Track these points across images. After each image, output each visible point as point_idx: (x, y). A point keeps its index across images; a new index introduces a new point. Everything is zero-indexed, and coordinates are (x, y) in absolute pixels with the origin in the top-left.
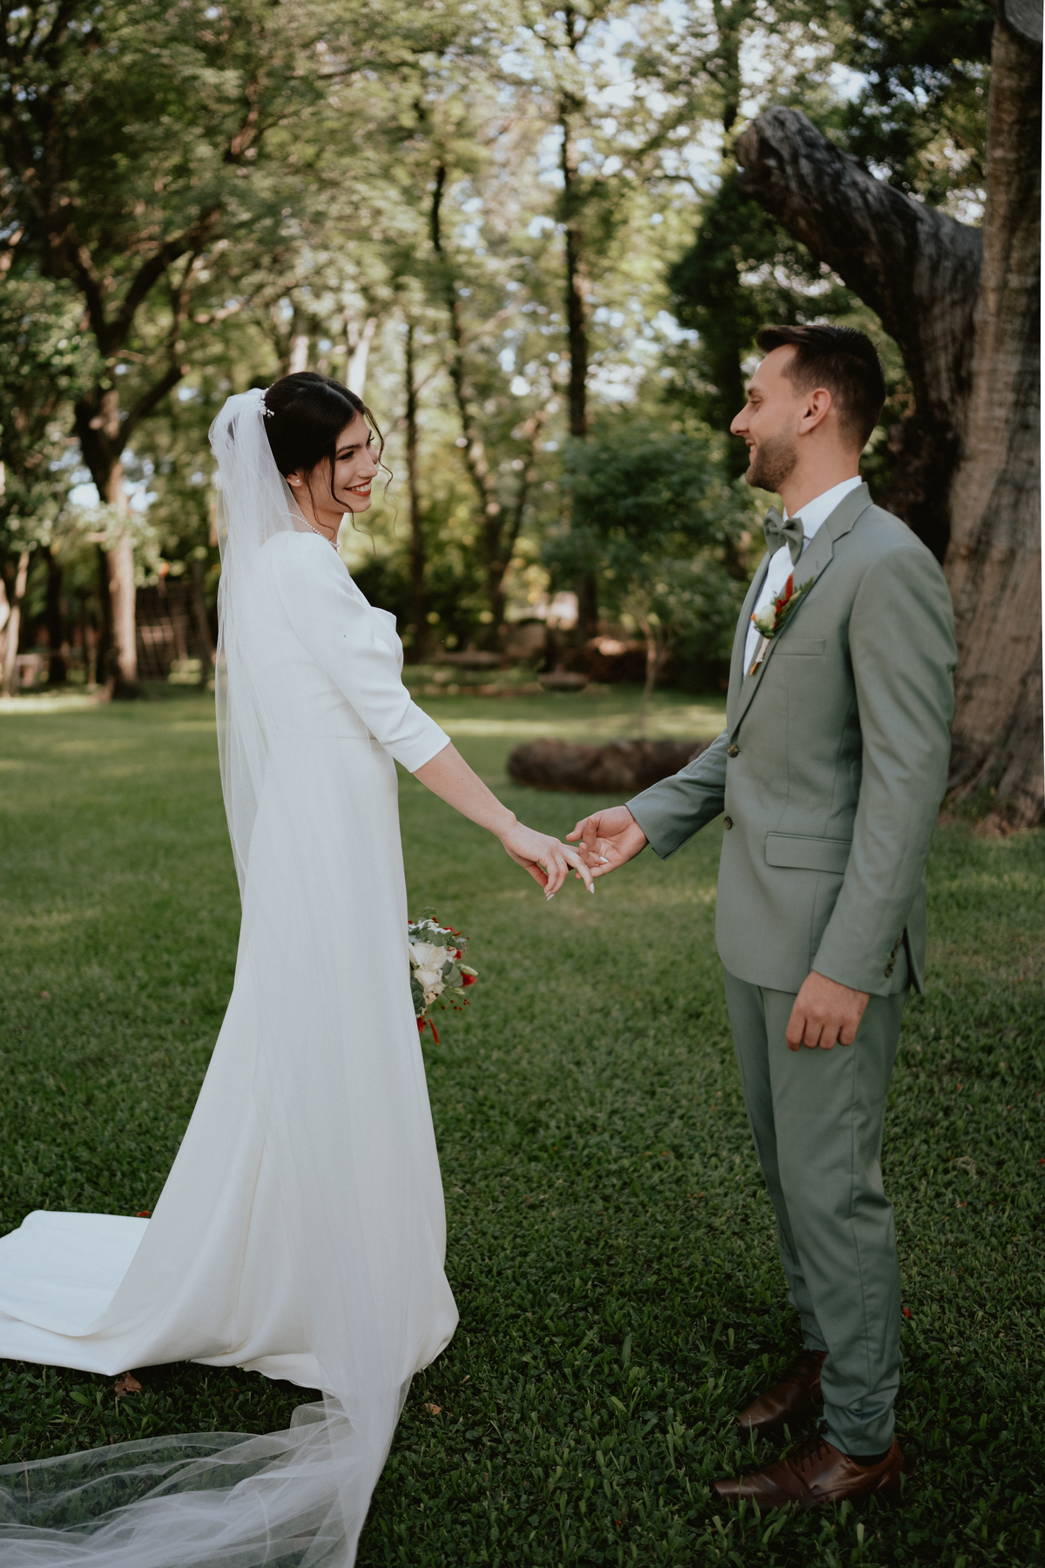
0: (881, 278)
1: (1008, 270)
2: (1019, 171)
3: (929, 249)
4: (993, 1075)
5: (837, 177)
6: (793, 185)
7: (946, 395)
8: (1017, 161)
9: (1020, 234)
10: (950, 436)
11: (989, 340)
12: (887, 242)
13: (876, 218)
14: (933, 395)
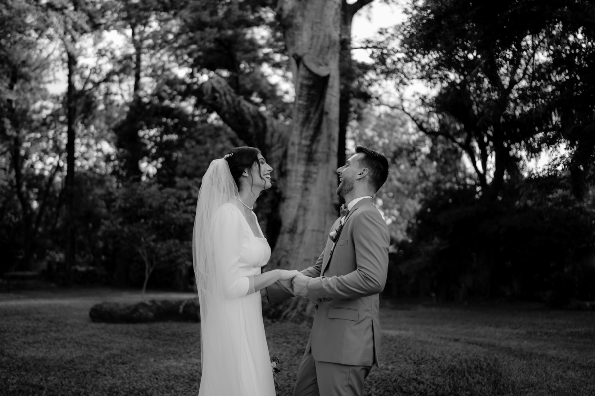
0: (254, 137)
1: (302, 138)
2: (307, 108)
3: (270, 129)
5: (239, 103)
6: (225, 103)
9: (305, 128)
11: (295, 160)
12: (256, 125)
13: (253, 117)
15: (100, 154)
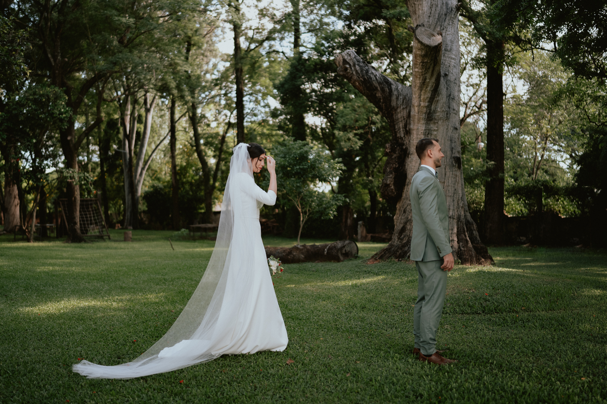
0: (382, 101)
1: (420, 101)
2: (422, 75)
3: (395, 93)
4: (447, 313)
5: (367, 71)
6: (354, 73)
7: (402, 136)
8: (422, 72)
9: (423, 91)
10: (404, 147)
11: (416, 120)
12: (383, 90)
13: (380, 83)
14: (398, 135)
15: (267, 110)
